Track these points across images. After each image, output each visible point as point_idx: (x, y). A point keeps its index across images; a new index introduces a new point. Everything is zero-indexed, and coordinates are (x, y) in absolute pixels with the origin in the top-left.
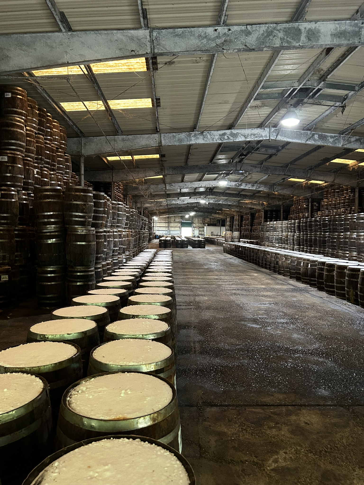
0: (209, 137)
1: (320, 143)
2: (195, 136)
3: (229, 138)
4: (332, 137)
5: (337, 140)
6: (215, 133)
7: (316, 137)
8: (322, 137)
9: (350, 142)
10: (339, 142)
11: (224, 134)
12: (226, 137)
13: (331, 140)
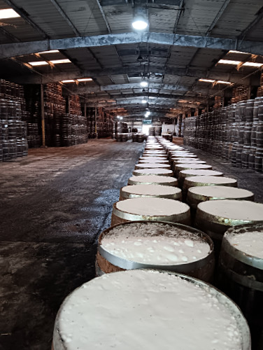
0: (90, 41)
1: (186, 44)
2: (78, 40)
3: (107, 42)
4: (196, 39)
5: (201, 41)
6: (95, 37)
7: (183, 39)
8: (188, 39)
9: (213, 43)
10: (203, 43)
11: (103, 38)
12: (104, 41)
13: (196, 42)
